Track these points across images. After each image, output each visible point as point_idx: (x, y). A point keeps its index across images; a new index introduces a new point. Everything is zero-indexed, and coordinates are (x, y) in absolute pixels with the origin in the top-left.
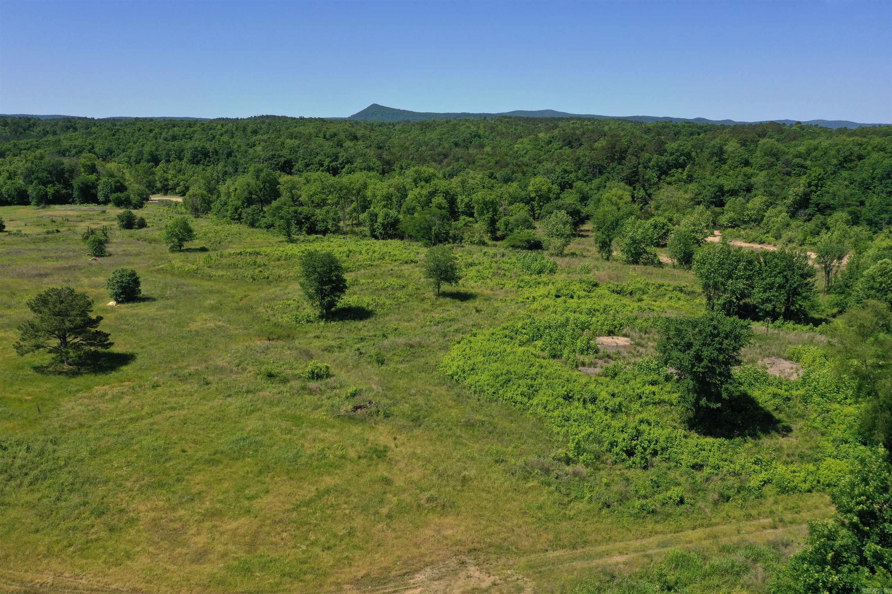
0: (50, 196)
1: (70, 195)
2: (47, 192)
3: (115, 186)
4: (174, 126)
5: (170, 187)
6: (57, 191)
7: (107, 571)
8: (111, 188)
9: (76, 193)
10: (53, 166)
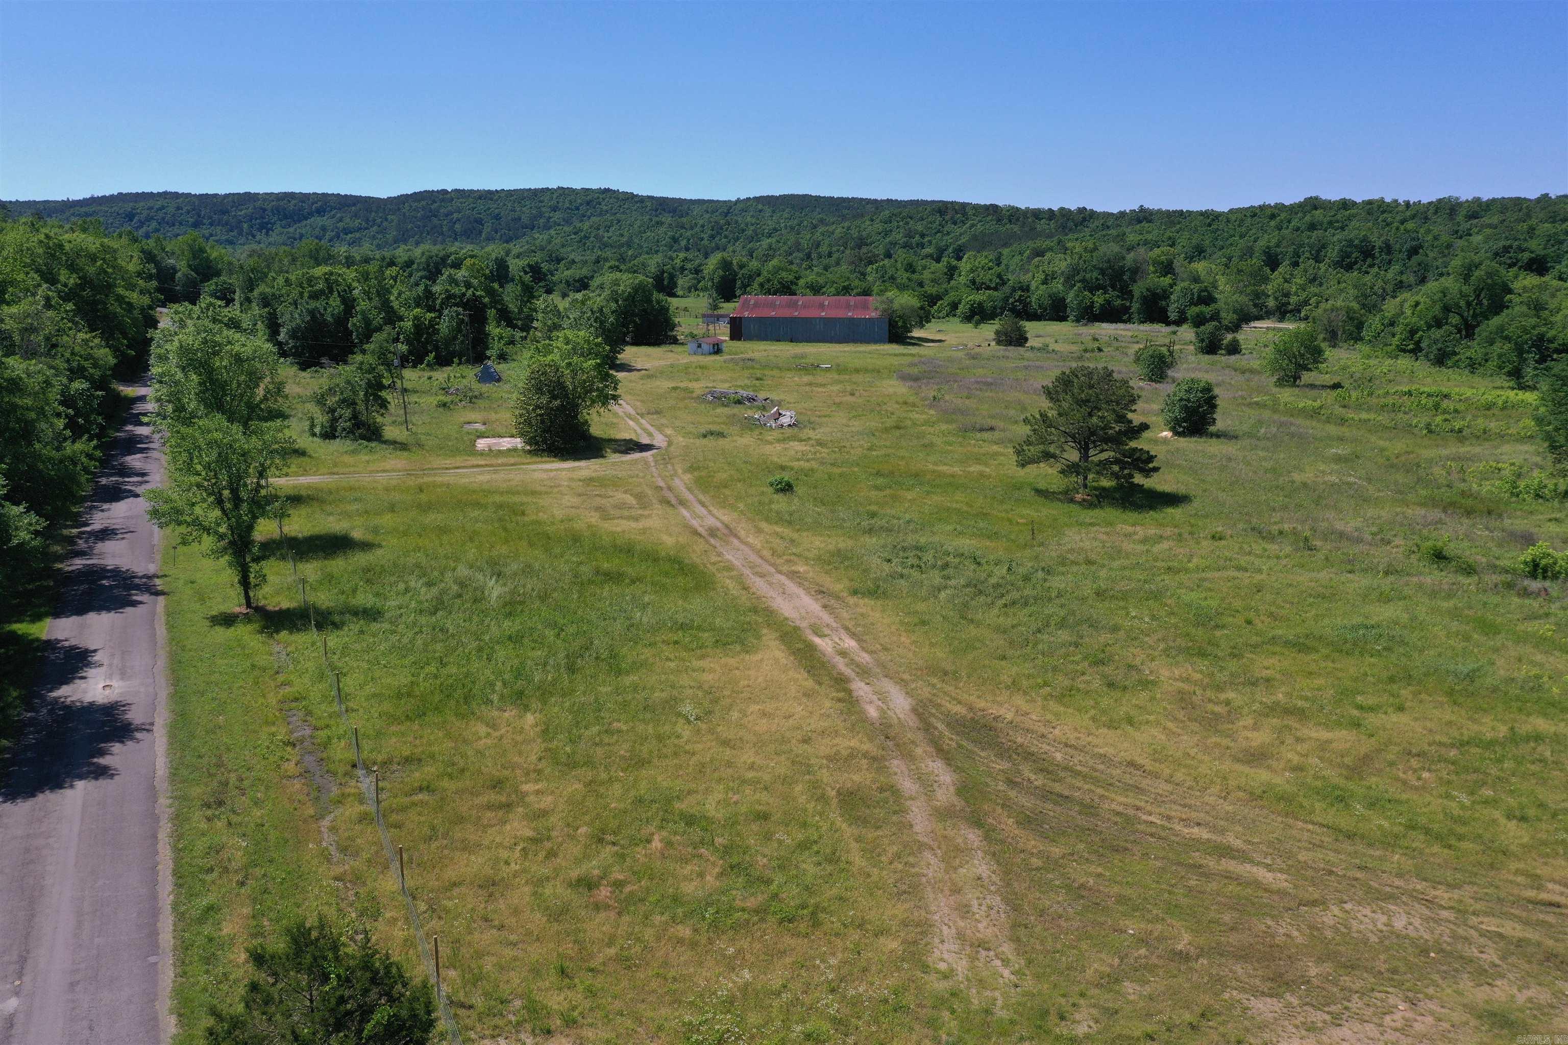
0: (1096, 310)
1: (1126, 309)
2: (1093, 302)
3: (1199, 296)
4: (1316, 208)
5: (1290, 307)
6: (1108, 302)
7: (1094, 731)
8: (1192, 299)
9: (1135, 306)
10: (1109, 261)
